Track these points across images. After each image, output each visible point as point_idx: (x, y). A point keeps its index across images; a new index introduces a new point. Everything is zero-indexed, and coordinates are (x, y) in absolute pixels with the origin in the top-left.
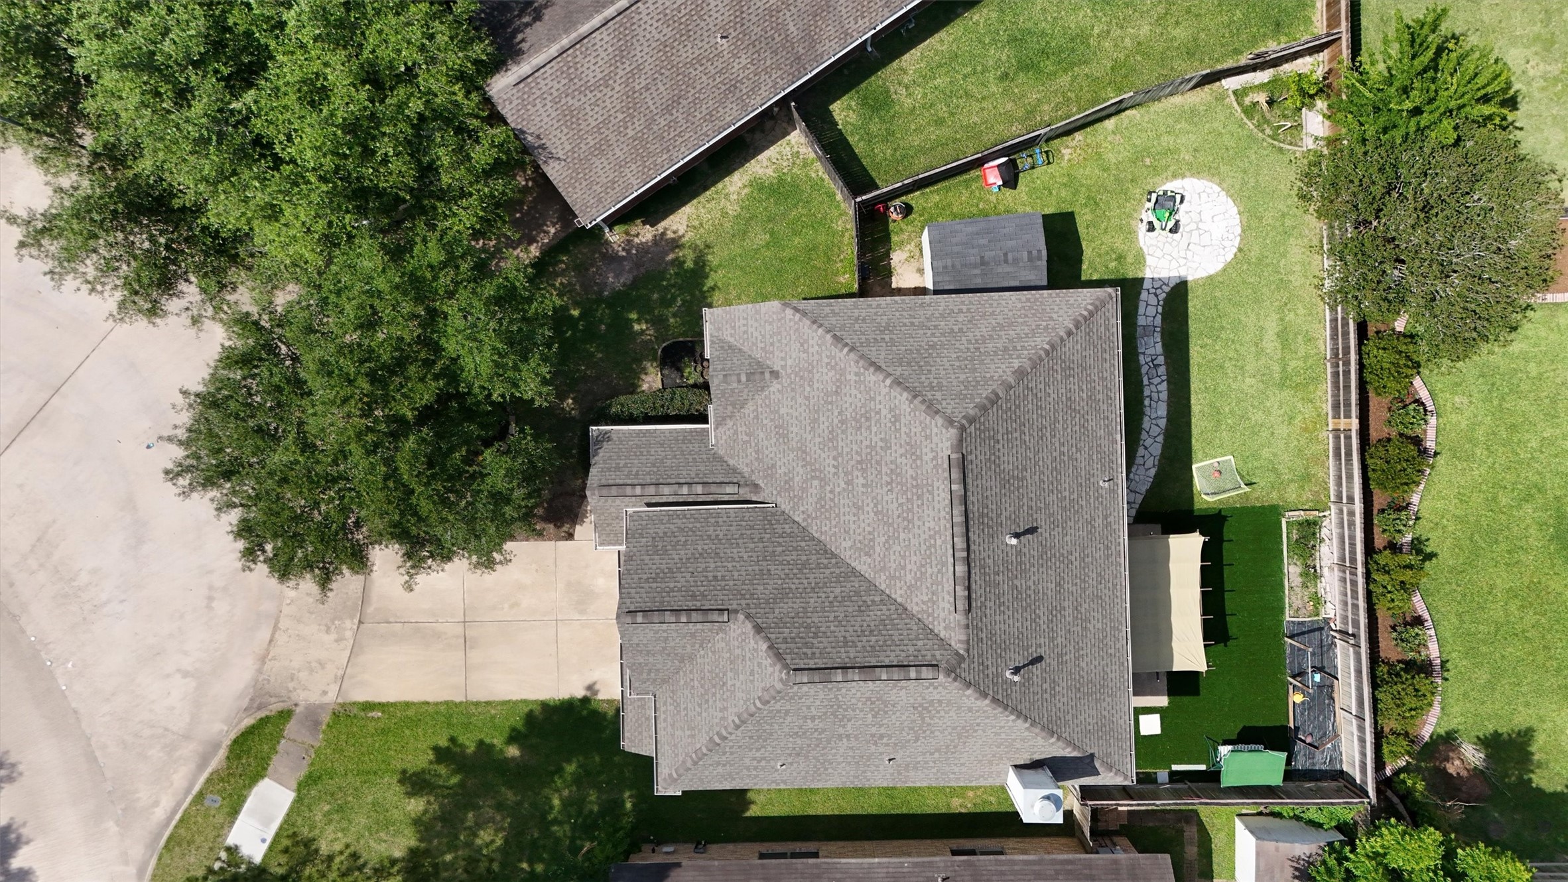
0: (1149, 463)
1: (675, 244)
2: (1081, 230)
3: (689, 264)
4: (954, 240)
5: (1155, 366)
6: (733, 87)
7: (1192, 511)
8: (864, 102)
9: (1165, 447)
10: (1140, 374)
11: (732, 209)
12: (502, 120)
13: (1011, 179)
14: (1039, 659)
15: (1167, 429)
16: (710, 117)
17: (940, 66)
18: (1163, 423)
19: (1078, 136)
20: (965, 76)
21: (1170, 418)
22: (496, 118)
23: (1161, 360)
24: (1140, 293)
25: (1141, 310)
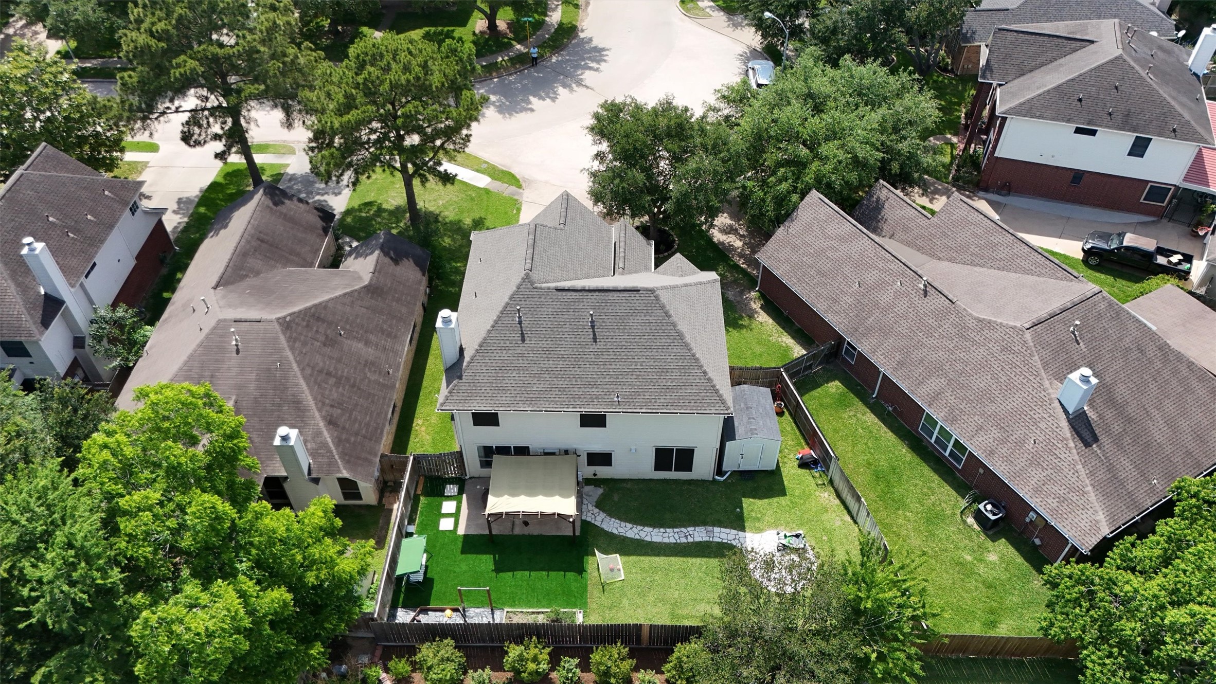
0: (621, 530)
1: (751, 317)
2: (775, 500)
3: (741, 322)
4: (761, 399)
5: (686, 537)
6: (835, 301)
7: (588, 555)
8: (841, 395)
9: (631, 539)
10: (681, 527)
11: (773, 339)
12: (802, 199)
13: (804, 464)
14: (523, 340)
15: (643, 541)
16: (819, 295)
17: (871, 432)
18: (648, 539)
19: (837, 502)
20: (866, 444)
21: (650, 543)
22: (803, 196)
23: (690, 540)
24: (735, 529)
25: (723, 530)
